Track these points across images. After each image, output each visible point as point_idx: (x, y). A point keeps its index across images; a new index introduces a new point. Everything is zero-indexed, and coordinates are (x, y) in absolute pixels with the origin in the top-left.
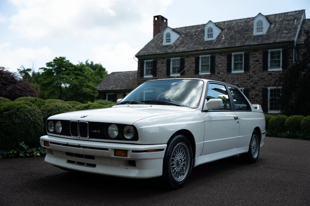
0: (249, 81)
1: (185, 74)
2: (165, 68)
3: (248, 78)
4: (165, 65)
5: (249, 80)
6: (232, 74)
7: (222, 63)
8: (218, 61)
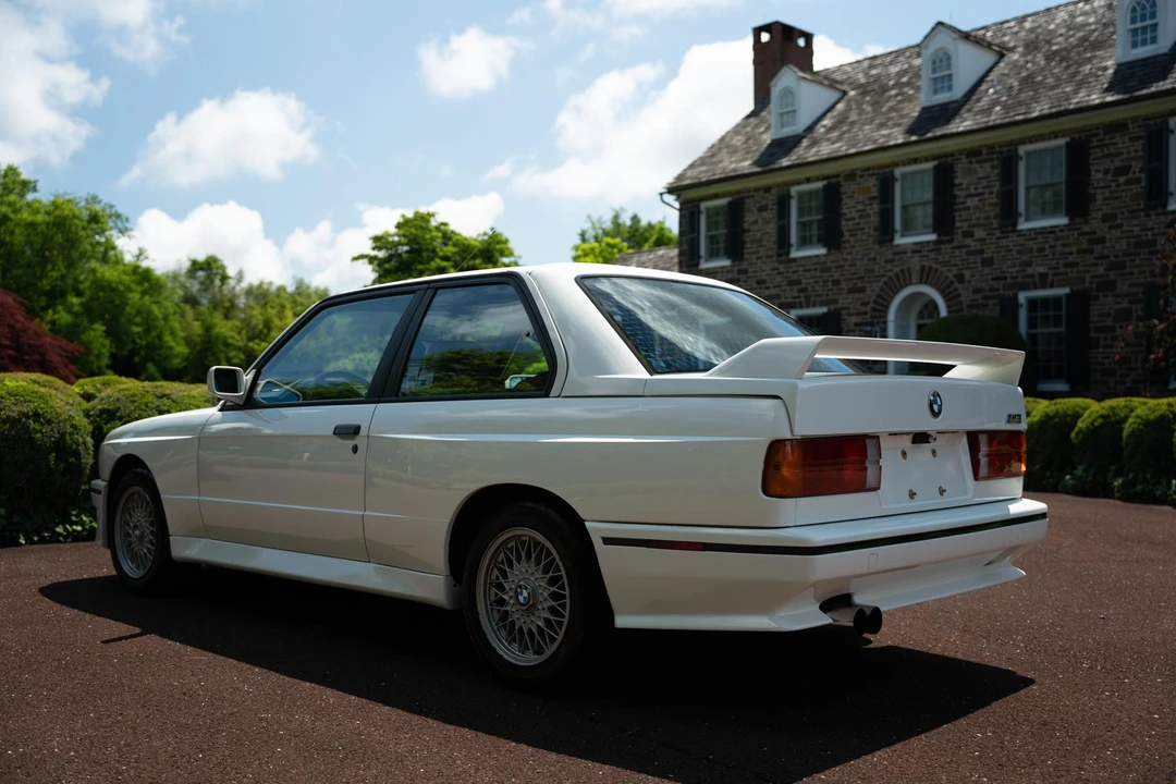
0: (1090, 259)
1: (843, 245)
2: (772, 228)
3: (1085, 246)
4: (770, 214)
5: (1088, 256)
6: (1021, 234)
7: (980, 190)
8: (965, 182)
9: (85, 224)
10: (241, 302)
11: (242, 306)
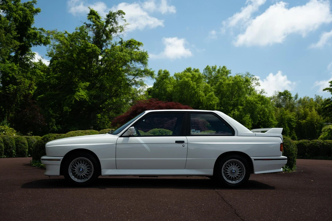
9: (244, 83)
10: (296, 106)
11: (297, 107)
